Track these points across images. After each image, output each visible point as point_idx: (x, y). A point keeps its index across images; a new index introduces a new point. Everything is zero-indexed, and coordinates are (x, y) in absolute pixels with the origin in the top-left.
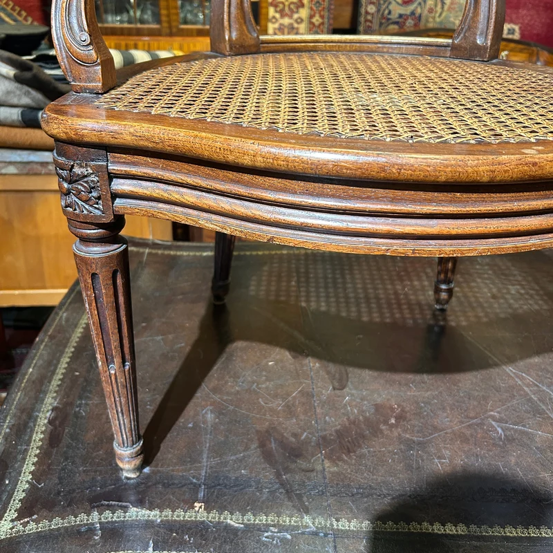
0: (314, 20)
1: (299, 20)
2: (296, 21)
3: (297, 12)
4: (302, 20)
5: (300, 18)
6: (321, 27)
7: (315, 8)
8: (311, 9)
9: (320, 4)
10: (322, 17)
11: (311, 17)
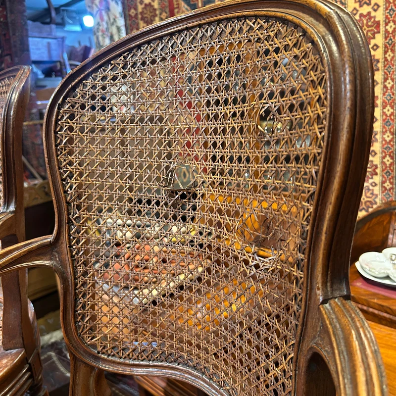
0: (385, 185)
1: (374, 184)
2: (371, 184)
3: (372, 178)
4: (376, 185)
5: (374, 182)
6: (392, 191)
7: (386, 177)
8: (383, 176)
9: (390, 174)
10: (392, 183)
11: (383, 182)
